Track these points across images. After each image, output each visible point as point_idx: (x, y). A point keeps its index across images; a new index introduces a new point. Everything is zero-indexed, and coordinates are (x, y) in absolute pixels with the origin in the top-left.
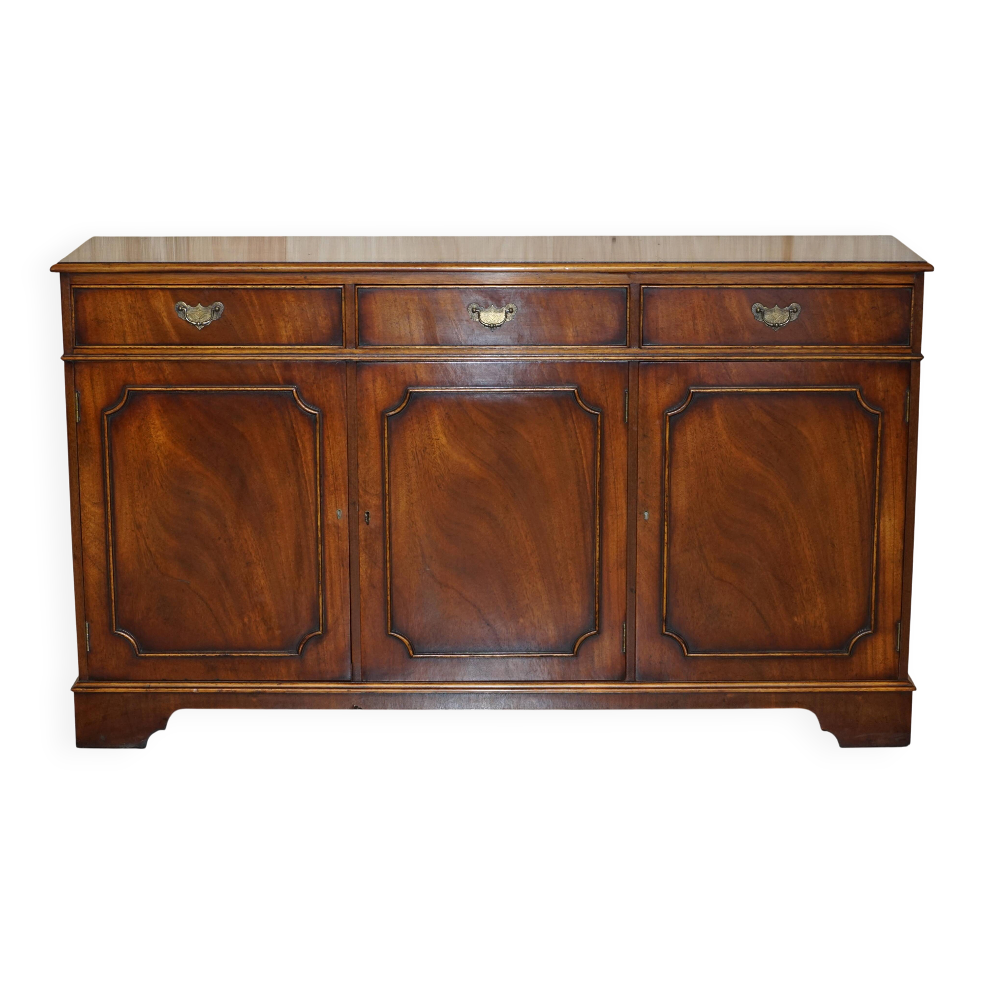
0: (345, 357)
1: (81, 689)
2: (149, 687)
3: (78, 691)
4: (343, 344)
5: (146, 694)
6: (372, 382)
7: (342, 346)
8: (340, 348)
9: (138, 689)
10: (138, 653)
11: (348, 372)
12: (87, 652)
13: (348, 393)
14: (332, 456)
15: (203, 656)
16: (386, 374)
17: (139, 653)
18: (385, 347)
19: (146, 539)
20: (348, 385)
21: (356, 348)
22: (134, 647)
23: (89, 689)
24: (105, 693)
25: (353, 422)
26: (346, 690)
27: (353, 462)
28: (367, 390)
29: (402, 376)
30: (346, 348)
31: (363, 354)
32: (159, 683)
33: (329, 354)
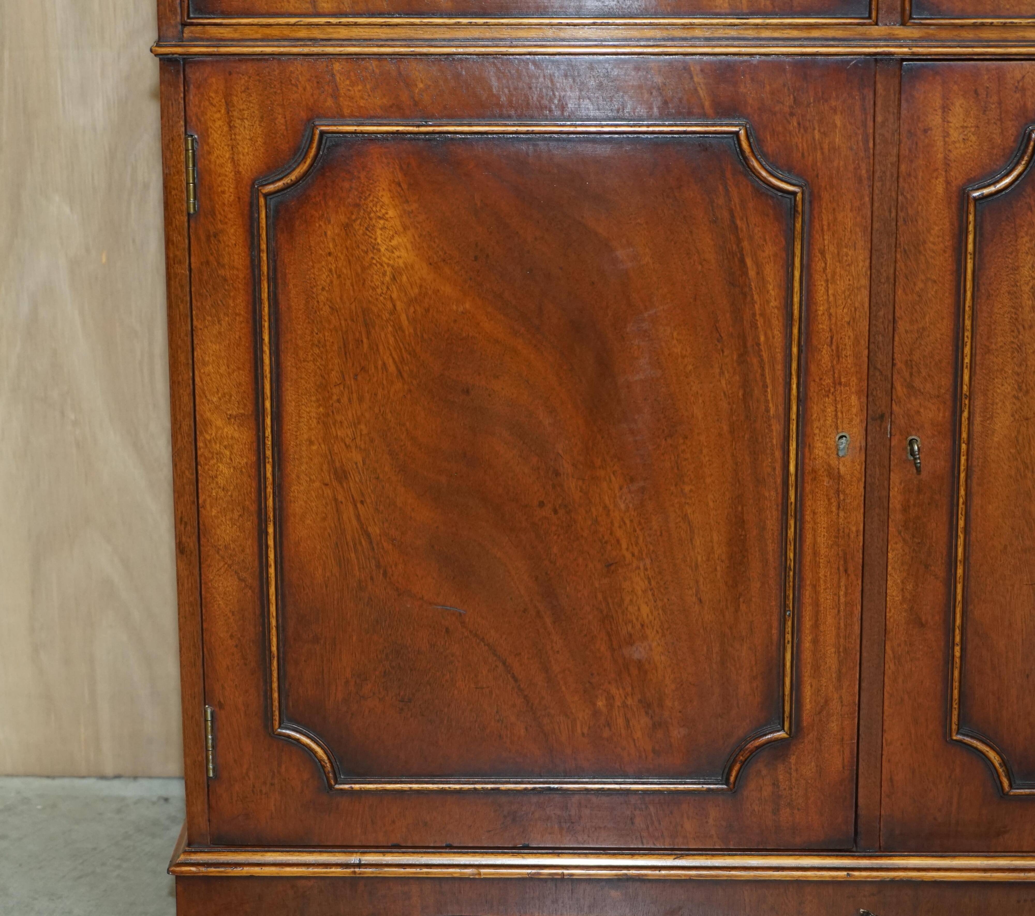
0: (876, 47)
1: (193, 869)
2: (360, 865)
3: (187, 872)
4: (870, 13)
5: (353, 881)
6: (940, 112)
7: (870, 17)
8: (864, 24)
9: (333, 870)
10: (332, 782)
11: (879, 86)
12: (208, 778)
13: (878, 141)
14: (831, 299)
15: (492, 789)
16: (976, 92)
17: (336, 783)
18: (980, 21)
19: (359, 505)
20: (879, 119)
21: (903, 24)
22: (323, 767)
23: (213, 869)
24: (251, 878)
25: (887, 214)
26: (844, 873)
27: (881, 313)
28: (925, 131)
29: (1018, 95)
30: (877, 24)
31: (921, 39)
32: (384, 853)
33: (834, 39)
